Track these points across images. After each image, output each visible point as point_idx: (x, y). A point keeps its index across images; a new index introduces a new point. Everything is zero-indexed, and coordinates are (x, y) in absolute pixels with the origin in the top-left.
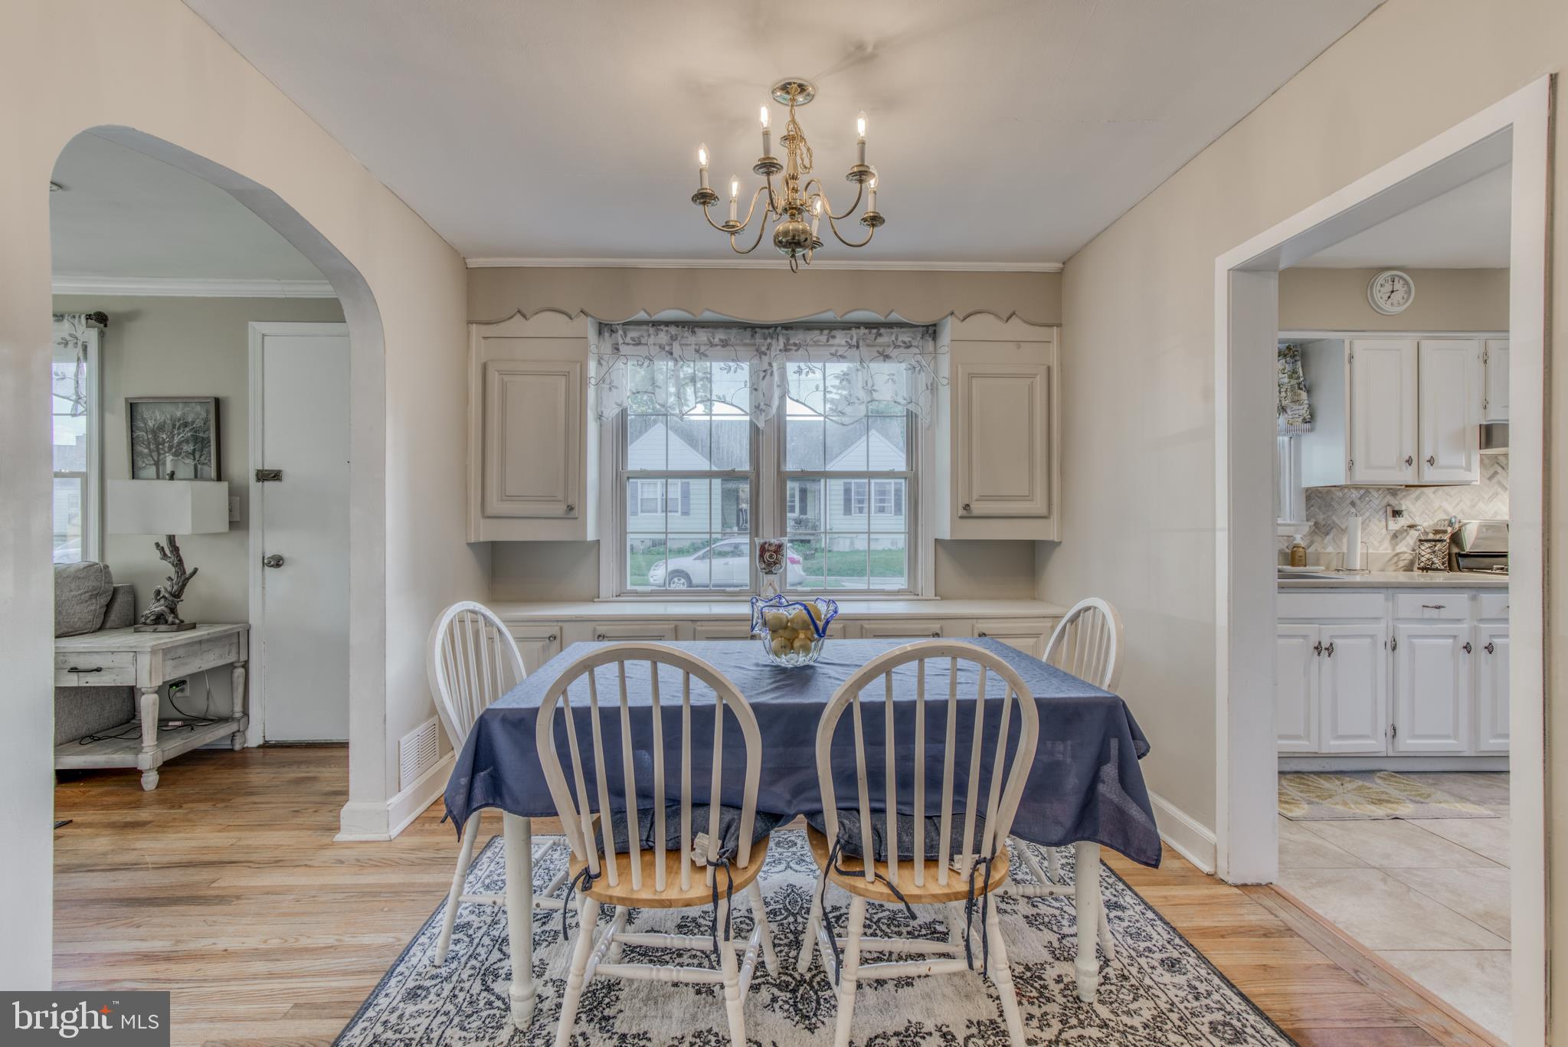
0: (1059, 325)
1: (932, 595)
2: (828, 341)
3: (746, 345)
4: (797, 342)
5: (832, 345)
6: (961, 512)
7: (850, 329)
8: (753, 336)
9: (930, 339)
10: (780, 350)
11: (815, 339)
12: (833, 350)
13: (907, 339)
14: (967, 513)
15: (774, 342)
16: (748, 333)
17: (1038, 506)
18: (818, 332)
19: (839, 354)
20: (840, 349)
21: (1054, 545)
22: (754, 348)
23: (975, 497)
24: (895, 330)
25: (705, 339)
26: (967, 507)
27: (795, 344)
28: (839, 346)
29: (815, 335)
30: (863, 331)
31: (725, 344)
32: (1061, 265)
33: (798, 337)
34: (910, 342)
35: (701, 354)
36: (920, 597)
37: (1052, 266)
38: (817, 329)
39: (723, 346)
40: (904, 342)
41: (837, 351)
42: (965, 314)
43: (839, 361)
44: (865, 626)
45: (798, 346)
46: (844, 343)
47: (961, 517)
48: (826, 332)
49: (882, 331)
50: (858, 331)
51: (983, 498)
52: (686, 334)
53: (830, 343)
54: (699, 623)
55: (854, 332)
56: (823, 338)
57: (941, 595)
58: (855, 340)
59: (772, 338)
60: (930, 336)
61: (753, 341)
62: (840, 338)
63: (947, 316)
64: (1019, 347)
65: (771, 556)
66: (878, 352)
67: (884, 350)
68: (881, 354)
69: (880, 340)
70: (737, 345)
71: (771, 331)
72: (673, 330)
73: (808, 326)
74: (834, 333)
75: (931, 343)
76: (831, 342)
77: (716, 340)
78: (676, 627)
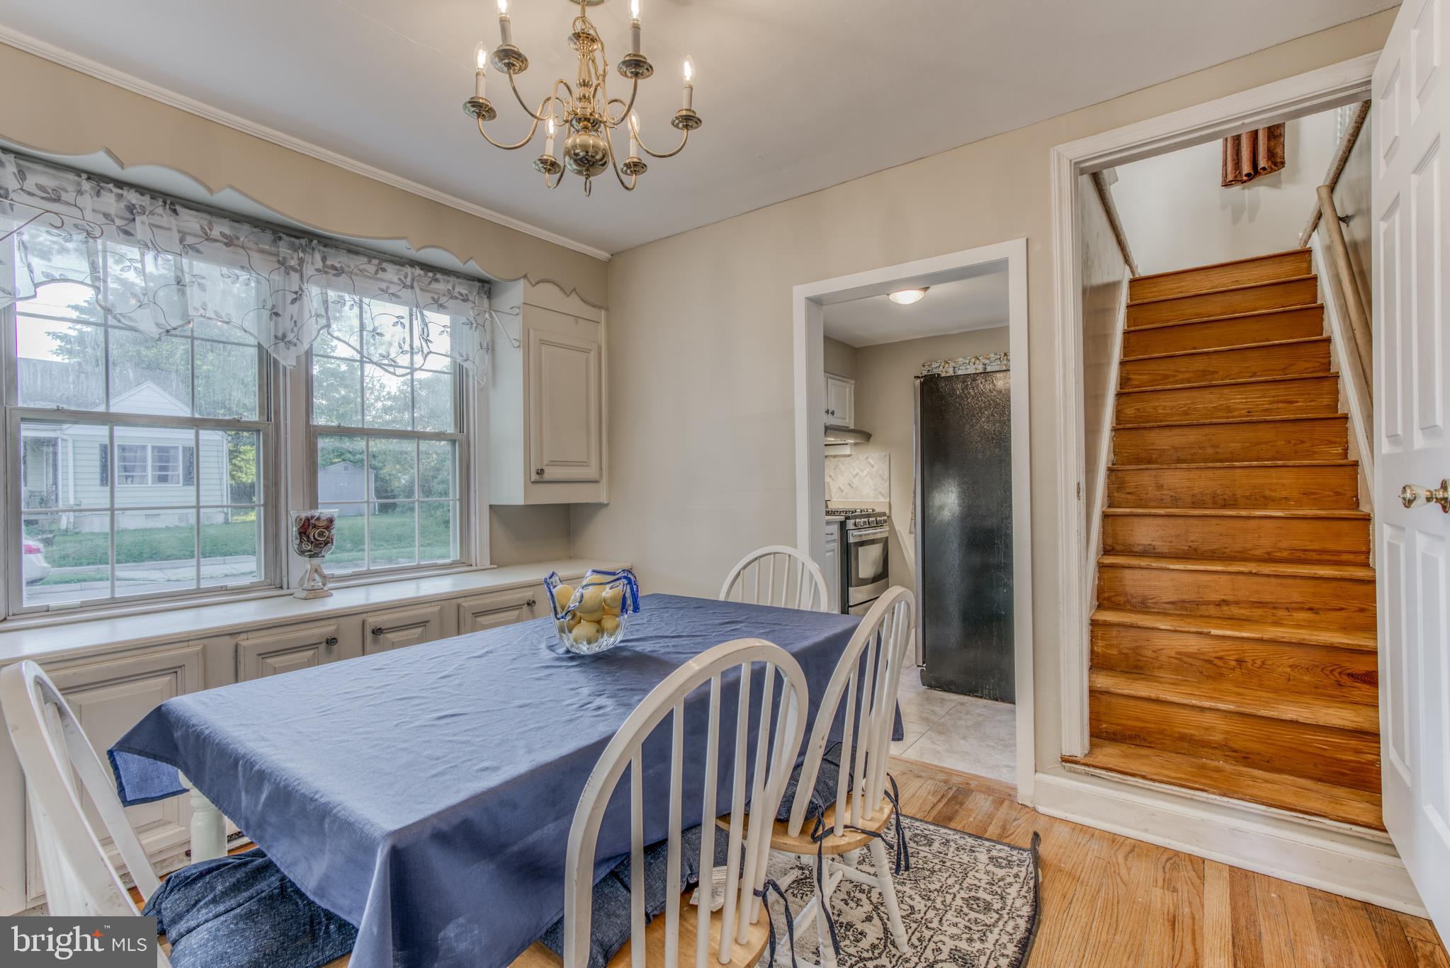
0: (607, 309)
1: (487, 564)
2: (376, 273)
3: (262, 251)
4: (338, 265)
5: (382, 280)
6: (534, 477)
7: (402, 264)
8: (274, 241)
9: (485, 297)
10: (317, 270)
11: (361, 267)
12: (384, 285)
13: (464, 292)
14: (539, 477)
15: (308, 258)
16: (268, 236)
17: (591, 472)
18: (366, 260)
19: (390, 291)
20: (391, 285)
21: (600, 506)
22: (274, 259)
23: (545, 463)
24: (453, 279)
25: (198, 226)
26: (540, 472)
27: (334, 268)
28: (391, 282)
29: (361, 261)
30: (418, 271)
31: (229, 242)
32: (609, 256)
33: (337, 259)
34: (466, 295)
35: (187, 247)
36: (474, 568)
37: (603, 255)
38: (364, 255)
39: (227, 244)
40: (461, 294)
41: (388, 288)
42: (537, 280)
43: (391, 301)
44: (464, 604)
45: (339, 271)
46: (395, 279)
47: (534, 482)
48: (376, 262)
49: (439, 276)
50: (413, 270)
51: (553, 463)
52: (160, 210)
53: (378, 276)
54: (243, 636)
55: (408, 270)
56: (371, 269)
57: (498, 563)
58: (409, 279)
59: (304, 251)
60: (485, 293)
61: (273, 250)
62: (392, 273)
63: (520, 278)
64: (577, 323)
65: (321, 534)
66: (433, 299)
67: (439, 298)
68: (435, 301)
69: (435, 286)
70: (250, 249)
71: (303, 242)
72: (133, 197)
73: (353, 249)
74: (385, 265)
75: (486, 301)
76: (381, 275)
77: (215, 233)
78: (204, 651)
